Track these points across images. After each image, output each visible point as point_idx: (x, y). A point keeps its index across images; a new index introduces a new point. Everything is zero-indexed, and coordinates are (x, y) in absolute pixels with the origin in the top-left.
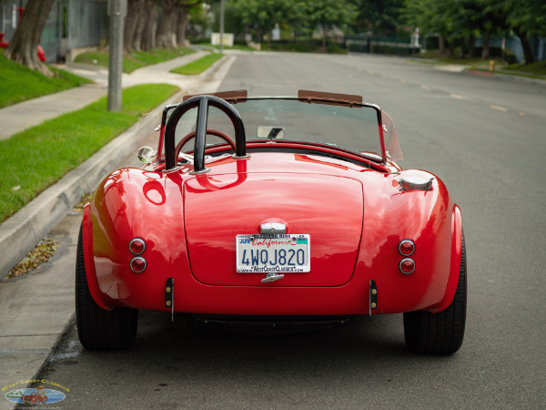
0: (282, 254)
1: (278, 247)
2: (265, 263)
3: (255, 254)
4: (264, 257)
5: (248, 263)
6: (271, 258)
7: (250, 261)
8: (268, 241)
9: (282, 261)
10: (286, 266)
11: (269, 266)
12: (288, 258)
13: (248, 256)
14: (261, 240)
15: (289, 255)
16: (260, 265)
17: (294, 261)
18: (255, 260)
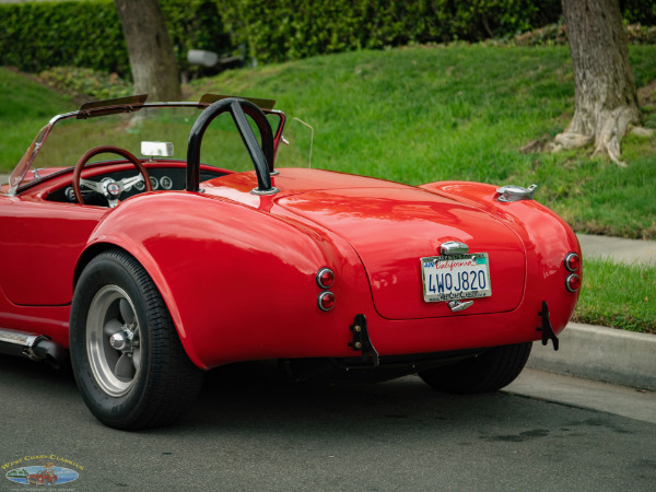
0: (465, 278)
1: (461, 269)
2: (450, 289)
3: (440, 280)
4: (449, 282)
5: (434, 290)
6: (455, 284)
7: (436, 288)
8: (450, 262)
9: (466, 284)
10: (470, 290)
11: (453, 291)
12: (470, 281)
13: (434, 283)
14: (443, 263)
15: (471, 277)
16: (447, 292)
17: (476, 285)
18: (441, 287)
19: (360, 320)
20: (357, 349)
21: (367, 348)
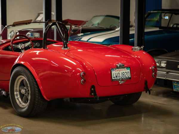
0: (124, 74)
1: (122, 71)
3: (116, 75)
4: (119, 75)
5: (115, 78)
6: (121, 76)
7: (115, 77)
8: (119, 70)
10: (125, 77)
11: (120, 78)
12: (125, 75)
13: (115, 76)
14: (117, 70)
16: (118, 78)
17: (127, 76)
18: (116, 77)
19: (93, 87)
20: (92, 95)
21: (95, 95)
